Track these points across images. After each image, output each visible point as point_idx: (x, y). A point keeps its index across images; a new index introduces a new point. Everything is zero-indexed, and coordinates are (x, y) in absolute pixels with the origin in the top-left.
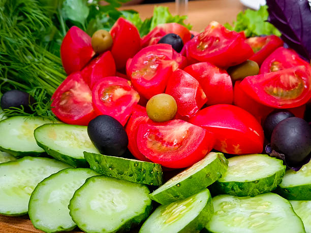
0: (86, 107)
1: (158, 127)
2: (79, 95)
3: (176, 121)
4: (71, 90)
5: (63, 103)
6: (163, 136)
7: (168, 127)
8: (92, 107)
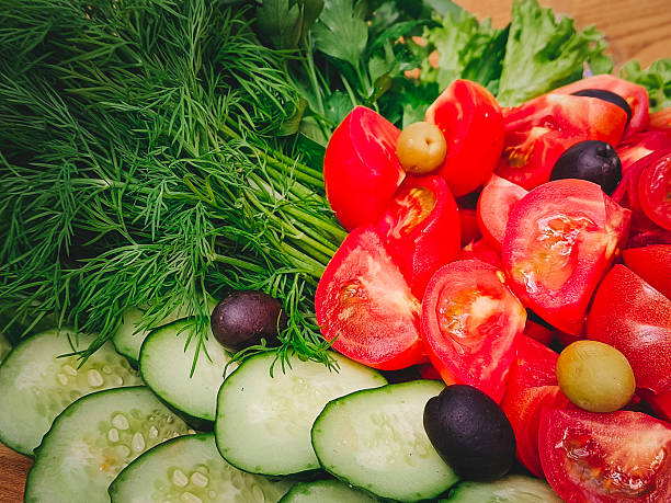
0: (401, 330)
1: (587, 424)
2: (381, 294)
3: (632, 414)
4: (360, 278)
5: (345, 314)
6: (603, 452)
7: (614, 428)
8: (414, 331)
